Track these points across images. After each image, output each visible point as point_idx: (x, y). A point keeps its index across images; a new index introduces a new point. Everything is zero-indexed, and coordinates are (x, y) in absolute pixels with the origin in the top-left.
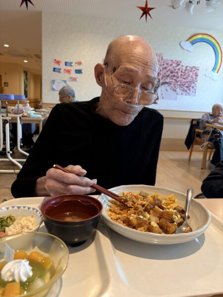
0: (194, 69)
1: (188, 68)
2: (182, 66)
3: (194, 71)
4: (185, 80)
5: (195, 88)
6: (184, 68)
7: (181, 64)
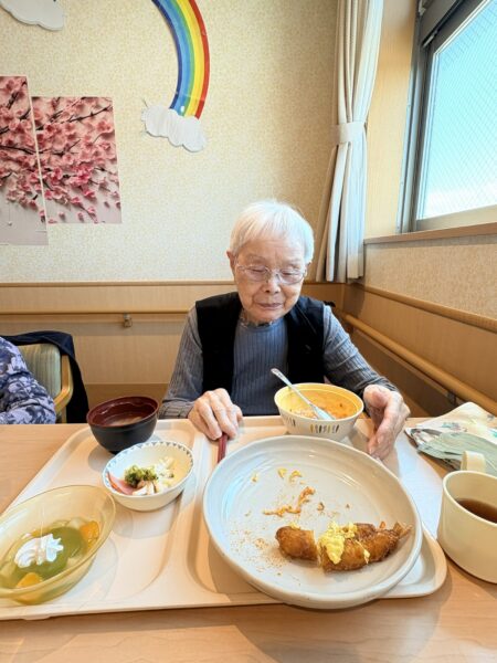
0: (90, 108)
1: (62, 107)
2: (35, 99)
3: (92, 115)
4: (63, 161)
5: (112, 187)
6: (45, 109)
7: (31, 92)
